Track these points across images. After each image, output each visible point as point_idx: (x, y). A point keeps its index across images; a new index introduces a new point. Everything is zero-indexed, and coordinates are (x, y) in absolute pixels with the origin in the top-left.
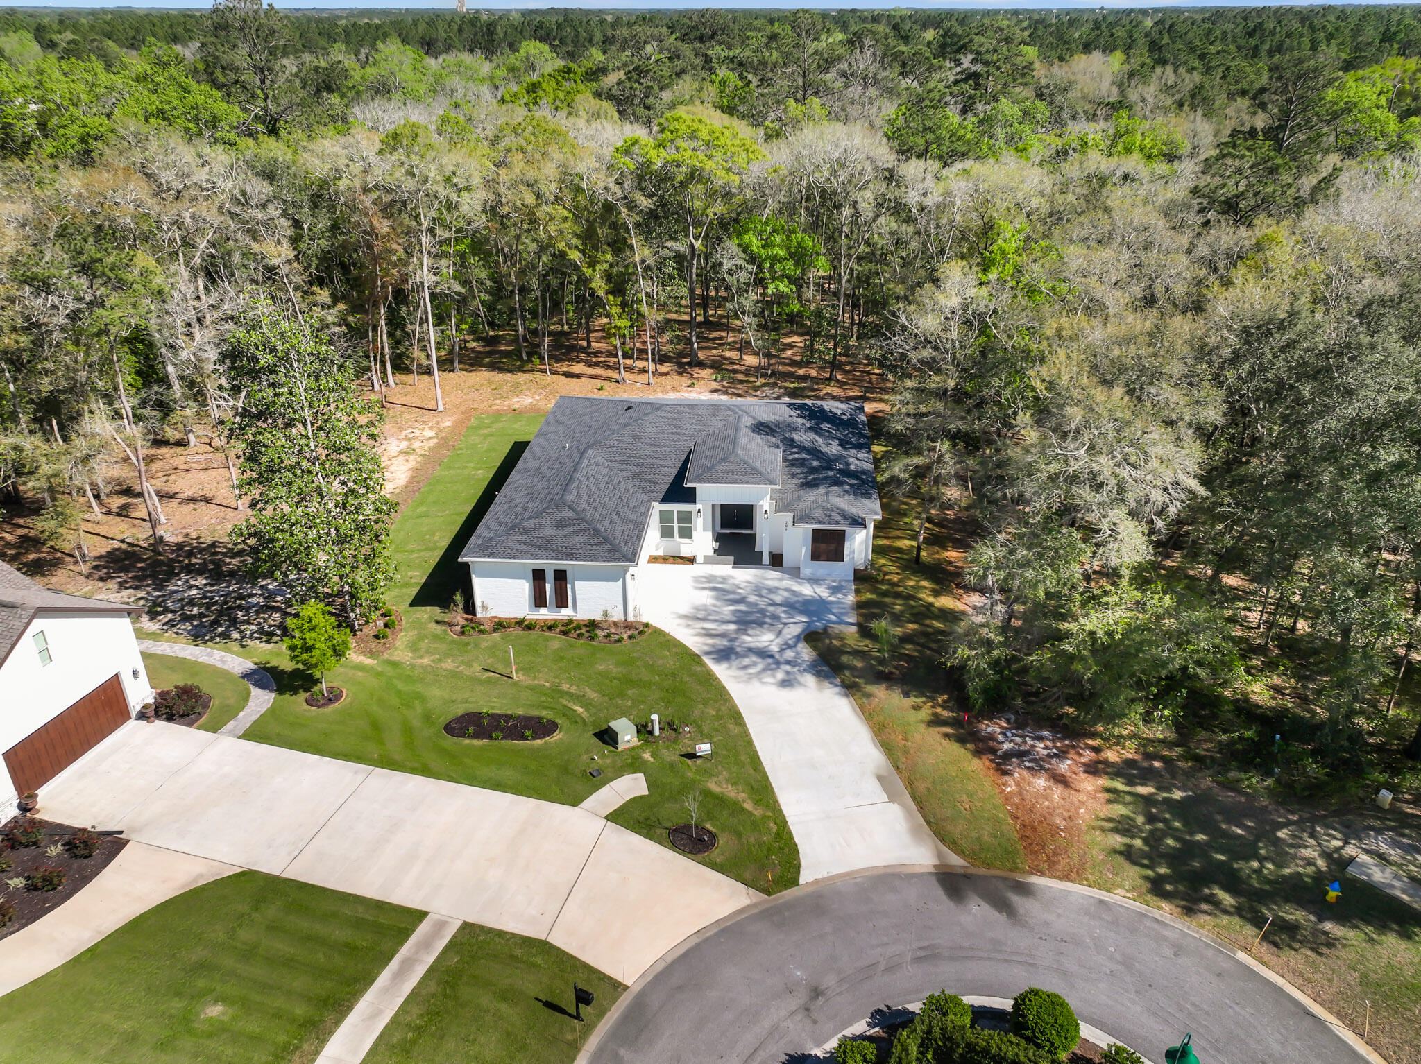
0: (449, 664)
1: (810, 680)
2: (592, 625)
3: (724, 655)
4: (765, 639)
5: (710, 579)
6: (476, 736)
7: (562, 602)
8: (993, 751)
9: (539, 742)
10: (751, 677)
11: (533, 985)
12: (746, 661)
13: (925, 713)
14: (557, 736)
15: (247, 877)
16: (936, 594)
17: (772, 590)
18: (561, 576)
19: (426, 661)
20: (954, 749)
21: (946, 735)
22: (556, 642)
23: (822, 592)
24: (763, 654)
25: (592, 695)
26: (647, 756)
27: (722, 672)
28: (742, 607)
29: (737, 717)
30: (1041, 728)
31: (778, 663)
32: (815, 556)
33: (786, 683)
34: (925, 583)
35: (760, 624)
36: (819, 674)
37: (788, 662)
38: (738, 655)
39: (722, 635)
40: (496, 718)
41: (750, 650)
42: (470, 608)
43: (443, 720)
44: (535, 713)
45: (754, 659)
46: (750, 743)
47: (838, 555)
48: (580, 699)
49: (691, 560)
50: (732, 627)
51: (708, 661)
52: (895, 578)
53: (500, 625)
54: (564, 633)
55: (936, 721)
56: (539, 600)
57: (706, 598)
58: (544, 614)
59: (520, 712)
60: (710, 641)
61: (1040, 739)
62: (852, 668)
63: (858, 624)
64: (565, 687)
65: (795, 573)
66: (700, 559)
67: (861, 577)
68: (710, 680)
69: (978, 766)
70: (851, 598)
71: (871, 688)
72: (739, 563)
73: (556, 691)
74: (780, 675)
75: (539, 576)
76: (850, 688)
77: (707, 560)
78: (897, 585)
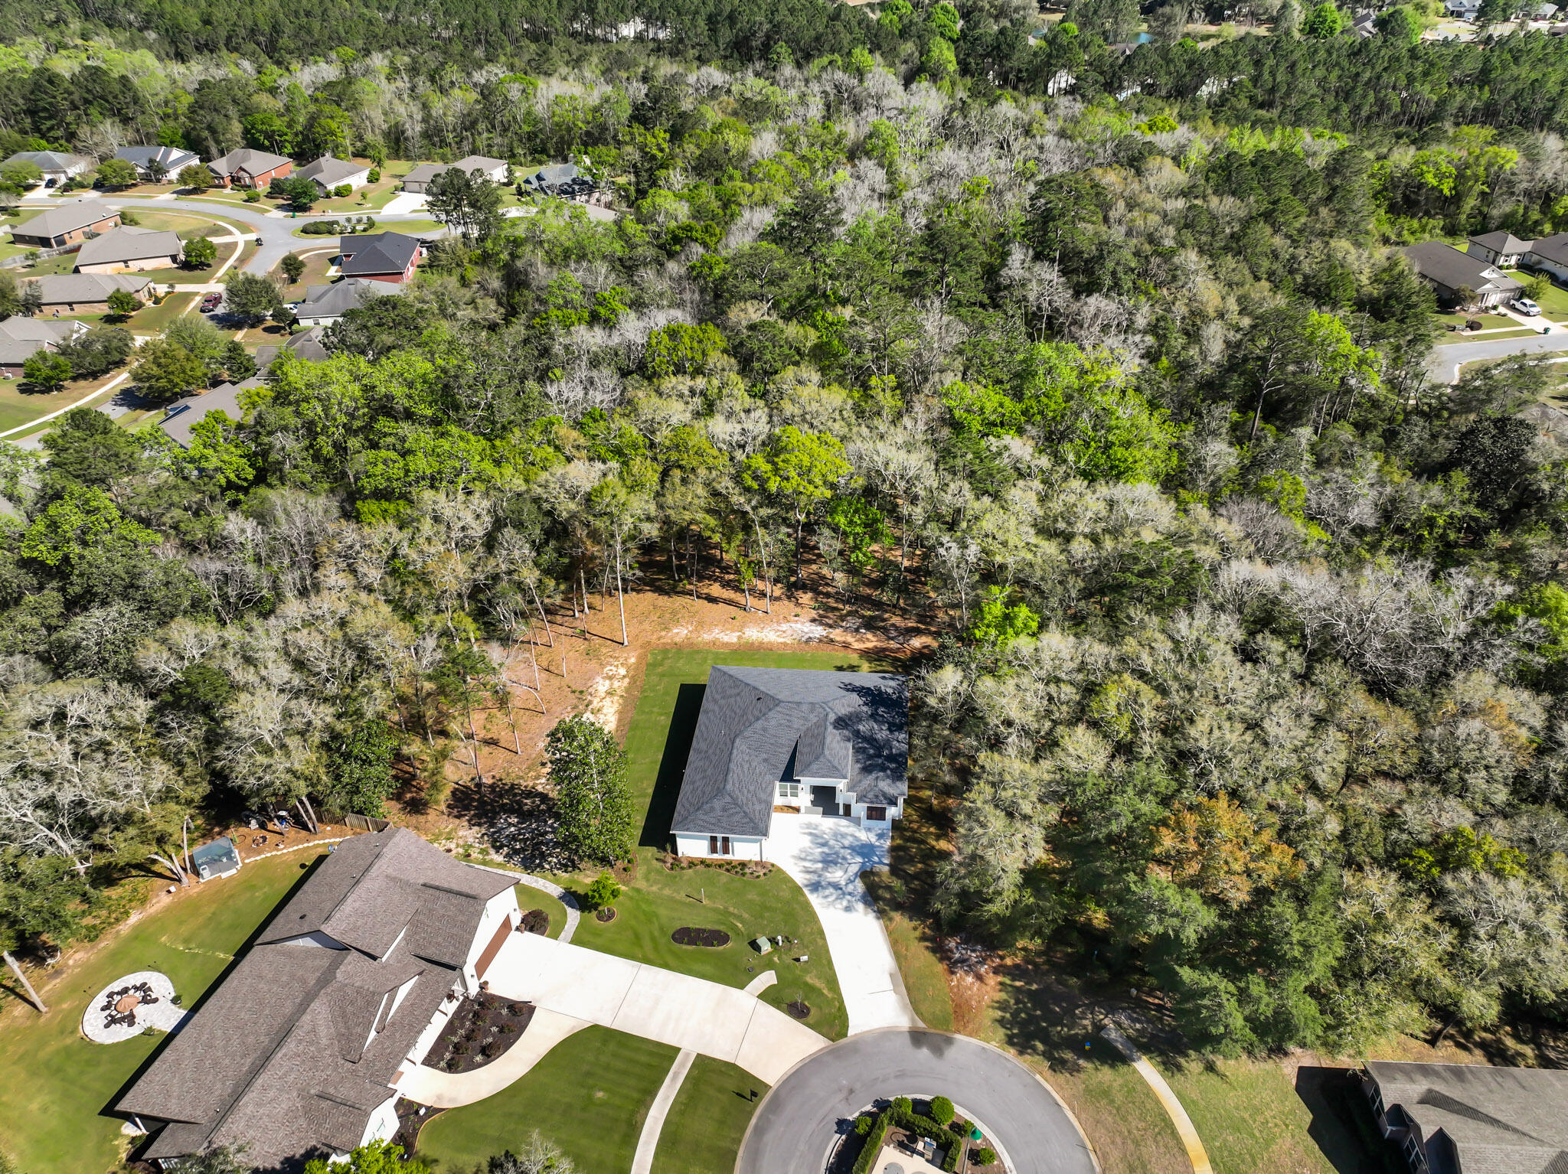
0: (667, 892)
1: (860, 906)
2: (743, 865)
3: (816, 887)
4: (837, 875)
5: (809, 825)
6: (689, 943)
7: (726, 851)
8: (949, 959)
9: (721, 948)
10: (830, 904)
11: (731, 1085)
12: (827, 892)
13: (918, 933)
14: (730, 944)
15: (595, 1028)
16: (938, 838)
17: (844, 836)
18: (726, 840)
19: (654, 888)
20: (931, 958)
21: (927, 948)
22: (725, 877)
23: (873, 839)
24: (836, 886)
25: (746, 916)
26: (776, 959)
27: (814, 899)
28: (826, 850)
29: (821, 933)
30: (977, 943)
31: (844, 894)
32: (869, 817)
33: (848, 909)
34: (932, 829)
35: (836, 864)
36: (866, 903)
37: (850, 894)
38: (824, 888)
39: (814, 872)
40: (698, 931)
41: (830, 884)
42: (675, 851)
43: (671, 932)
44: (717, 927)
45: (831, 890)
46: (828, 951)
47: (882, 817)
48: (739, 918)
49: (797, 810)
50: (820, 865)
51: (806, 891)
52: (915, 826)
53: (692, 863)
54: (728, 870)
55: (923, 938)
56: (714, 850)
57: (806, 842)
58: (715, 856)
59: (709, 927)
60: (808, 876)
61: (974, 951)
62: (884, 899)
63: (890, 865)
64: (731, 909)
65: (857, 822)
66: (803, 810)
67: (896, 825)
68: (807, 907)
69: (940, 968)
70: (888, 843)
71: (893, 914)
72: (825, 813)
73: (726, 913)
74: (845, 903)
75: (714, 839)
76: (881, 914)
77: (808, 811)
78: (915, 831)
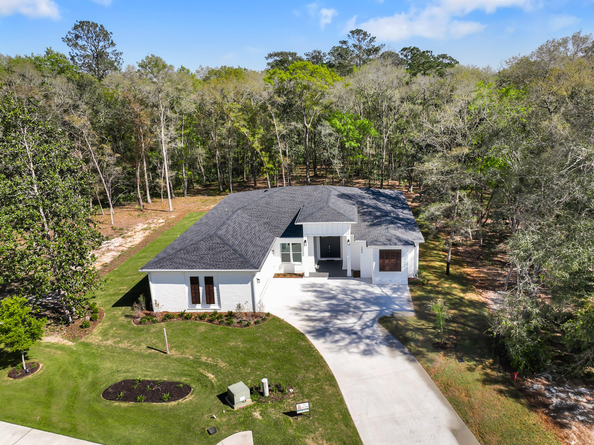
0: (125, 344)
1: (384, 349)
2: (231, 315)
3: (321, 333)
4: (350, 322)
5: (313, 285)
6: (125, 399)
7: (210, 300)
8: (546, 406)
9: (173, 403)
10: (340, 349)
12: (337, 337)
13: (478, 374)
14: (189, 398)
16: (464, 291)
17: (353, 291)
18: (209, 281)
19: (109, 342)
20: (510, 403)
21: (501, 392)
22: (203, 327)
23: (387, 291)
24: (349, 332)
25: (222, 364)
26: (257, 414)
27: (319, 344)
28: (334, 302)
29: (331, 379)
30: (577, 385)
31: (360, 338)
32: (382, 268)
33: (367, 352)
34: (455, 285)
35: (347, 312)
36: (391, 345)
37: (368, 337)
38: (331, 333)
39: (321, 320)
40: (144, 383)
41: (340, 329)
42: (149, 306)
43: (103, 387)
44: (177, 379)
45: (343, 335)
46: (342, 401)
47: (397, 267)
48: (213, 368)
49: (301, 276)
50: (327, 314)
51: (309, 337)
52: (435, 283)
53: (168, 317)
54: (211, 321)
55: (488, 380)
56: (195, 299)
57: (310, 297)
58: (199, 308)
59: (165, 379)
60: (312, 324)
61: (581, 394)
62: (416, 341)
63: (415, 311)
64: (204, 359)
65: (369, 281)
66: (307, 274)
67: (412, 282)
68: (311, 352)
70: (407, 295)
71: (432, 355)
72: (331, 276)
73: (197, 362)
74: (362, 347)
75: (194, 282)
76: (415, 356)
77: (311, 275)
78: (435, 286)
